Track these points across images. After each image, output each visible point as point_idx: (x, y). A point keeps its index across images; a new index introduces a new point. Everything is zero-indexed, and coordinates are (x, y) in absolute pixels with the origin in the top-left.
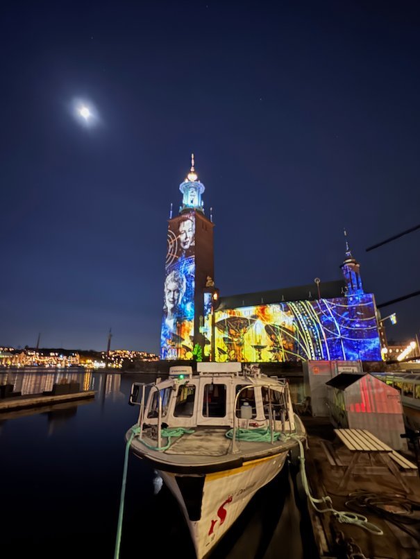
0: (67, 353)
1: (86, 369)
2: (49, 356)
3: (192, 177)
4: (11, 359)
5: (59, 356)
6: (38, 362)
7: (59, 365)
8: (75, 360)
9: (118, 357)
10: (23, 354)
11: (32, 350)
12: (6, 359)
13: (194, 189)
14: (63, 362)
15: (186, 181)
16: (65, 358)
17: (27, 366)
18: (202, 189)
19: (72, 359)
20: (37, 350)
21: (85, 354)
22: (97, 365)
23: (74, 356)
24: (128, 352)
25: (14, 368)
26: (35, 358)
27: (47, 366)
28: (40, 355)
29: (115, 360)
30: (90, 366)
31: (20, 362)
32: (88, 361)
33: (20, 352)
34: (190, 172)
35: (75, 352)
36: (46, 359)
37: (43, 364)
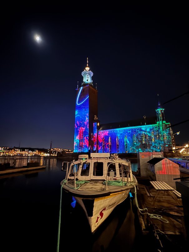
0: (33, 150)
1: (41, 156)
2: (25, 151)
3: (87, 69)
4: (8, 152)
5: (29, 151)
6: (20, 153)
7: (29, 155)
8: (36, 152)
9: (55, 151)
10: (13, 150)
11: (17, 148)
12: (6, 152)
13: (88, 75)
14: (31, 153)
15: (85, 70)
17: (15, 155)
18: (92, 74)
19: (35, 152)
20: (19, 148)
21: (41, 150)
22: (46, 155)
23: (36, 151)
24: (59, 149)
25: (9, 156)
26: (18, 152)
27: (24, 155)
28: (20, 151)
29: (54, 153)
30: (43, 155)
31: (12, 153)
32: (42, 153)
33: (12, 149)
34: (87, 66)
35: (36, 149)
36: (23, 152)
37: (22, 154)
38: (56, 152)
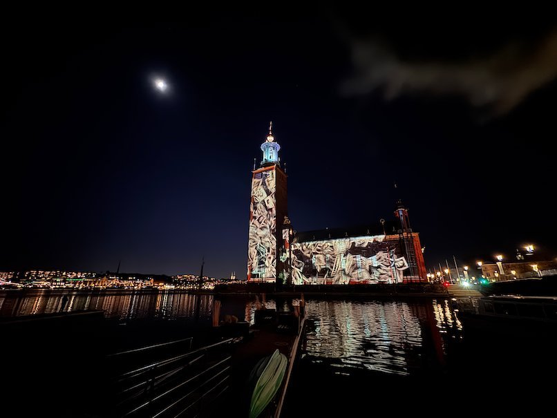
0: (143, 278)
1: (158, 290)
2: (128, 280)
3: (270, 139)
4: (95, 283)
5: (136, 280)
6: (118, 284)
7: (136, 288)
8: (150, 283)
9: (185, 280)
10: (105, 278)
11: (113, 275)
12: (90, 282)
13: (272, 148)
14: (140, 284)
15: (266, 142)
16: (141, 281)
17: (109, 288)
18: (279, 148)
19: (147, 283)
20: (117, 275)
21: (158, 279)
22: (167, 287)
23: (149, 280)
24: (193, 277)
25: (97, 290)
26: (115, 281)
27: (126, 288)
28: (120, 279)
29: (182, 283)
30: (163, 288)
31: (103, 284)
32: (161, 284)
33: (102, 276)
34: (269, 135)
35: (150, 276)
36: (125, 282)
37: (122, 286)
38: (187, 282)
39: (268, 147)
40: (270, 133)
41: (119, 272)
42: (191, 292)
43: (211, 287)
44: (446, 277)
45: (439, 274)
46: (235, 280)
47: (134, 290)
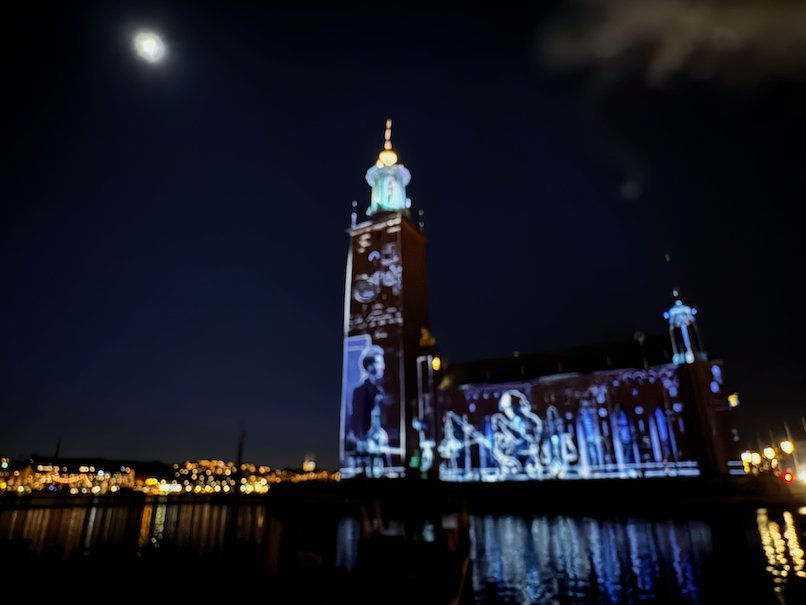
0: (113, 468)
2: (78, 472)
3: (388, 158)
4: (7, 479)
5: (96, 473)
6: (57, 484)
7: (96, 490)
8: (126, 478)
10: (29, 470)
11: (46, 462)
13: (392, 179)
15: (378, 165)
16: (108, 476)
17: (35, 491)
18: (406, 176)
19: (120, 479)
20: (53, 461)
21: (144, 470)
22: (165, 488)
23: (125, 473)
25: (10, 495)
26: (49, 476)
27: (75, 491)
28: (61, 473)
29: (198, 479)
30: (155, 490)
31: (25, 483)
32: (150, 482)
33: (22, 468)
34: (385, 150)
35: (127, 464)
36: (73, 479)
37: (67, 487)
38: (207, 477)
39: (382, 174)
40: (388, 145)
41: (61, 456)
42: (216, 499)
43: (261, 486)
44: (785, 460)
45: (769, 453)
46: (316, 471)
47: (91, 495)
